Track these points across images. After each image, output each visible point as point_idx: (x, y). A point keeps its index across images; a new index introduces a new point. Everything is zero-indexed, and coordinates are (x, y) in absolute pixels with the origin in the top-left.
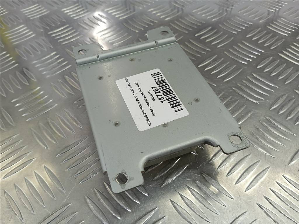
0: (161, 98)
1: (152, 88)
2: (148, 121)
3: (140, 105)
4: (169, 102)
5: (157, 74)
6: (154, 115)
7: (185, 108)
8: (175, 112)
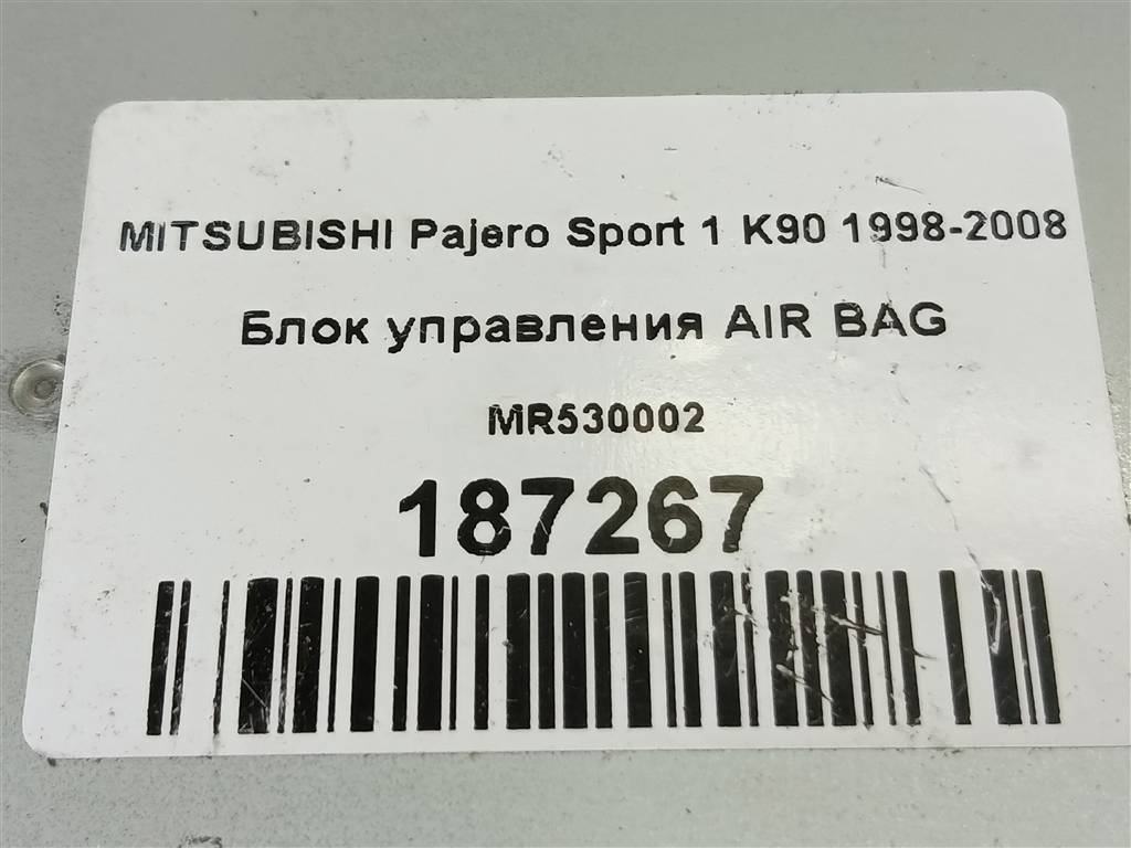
0: (499, 524)
1: (748, 488)
2: (196, 235)
3: (493, 237)
4: (368, 589)
5: (1026, 665)
6: (254, 330)
7: (163, 745)
8: (165, 591)
